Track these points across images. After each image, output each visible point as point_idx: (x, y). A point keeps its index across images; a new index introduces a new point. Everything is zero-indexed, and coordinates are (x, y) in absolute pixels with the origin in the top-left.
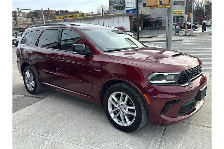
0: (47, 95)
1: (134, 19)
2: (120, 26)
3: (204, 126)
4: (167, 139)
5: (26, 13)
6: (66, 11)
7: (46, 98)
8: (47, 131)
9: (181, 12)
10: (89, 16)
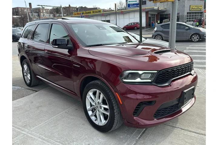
0: (42, 89)
1: (151, 14)
2: (136, 22)
3: (190, 131)
4: (142, 143)
5: (49, 9)
6: (85, 7)
7: (41, 91)
8: (25, 124)
9: (201, 8)
10: (106, 12)
